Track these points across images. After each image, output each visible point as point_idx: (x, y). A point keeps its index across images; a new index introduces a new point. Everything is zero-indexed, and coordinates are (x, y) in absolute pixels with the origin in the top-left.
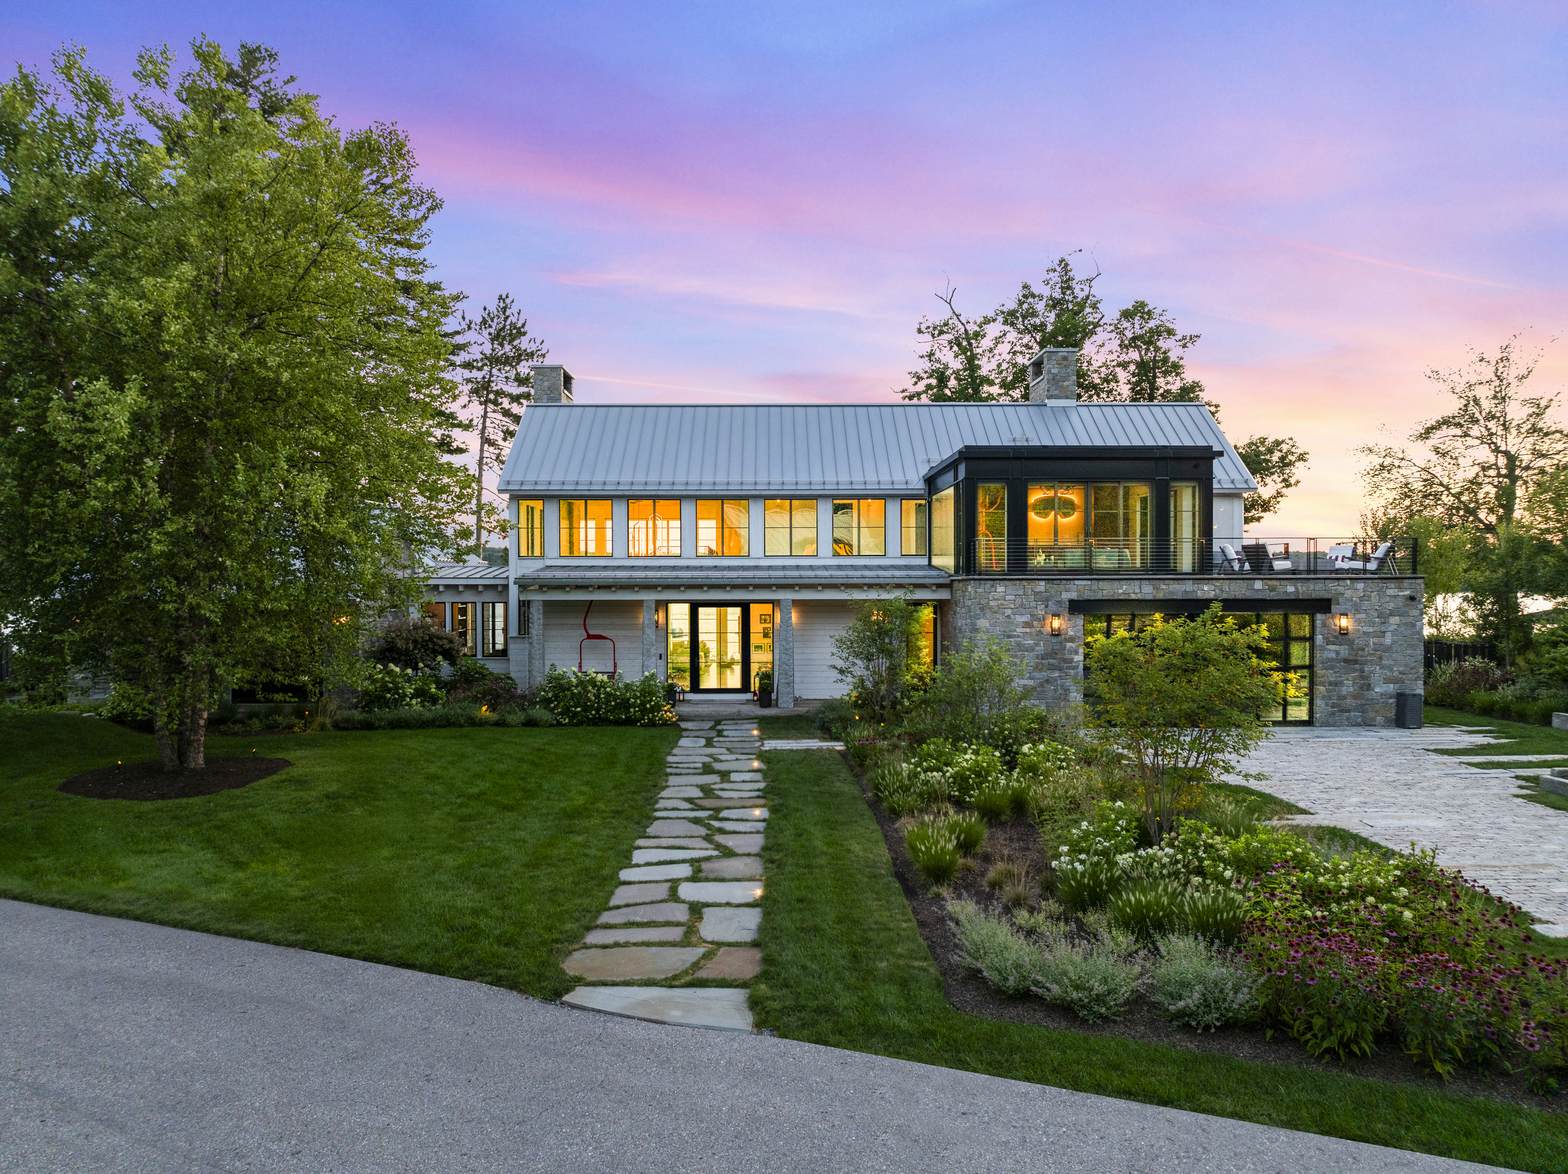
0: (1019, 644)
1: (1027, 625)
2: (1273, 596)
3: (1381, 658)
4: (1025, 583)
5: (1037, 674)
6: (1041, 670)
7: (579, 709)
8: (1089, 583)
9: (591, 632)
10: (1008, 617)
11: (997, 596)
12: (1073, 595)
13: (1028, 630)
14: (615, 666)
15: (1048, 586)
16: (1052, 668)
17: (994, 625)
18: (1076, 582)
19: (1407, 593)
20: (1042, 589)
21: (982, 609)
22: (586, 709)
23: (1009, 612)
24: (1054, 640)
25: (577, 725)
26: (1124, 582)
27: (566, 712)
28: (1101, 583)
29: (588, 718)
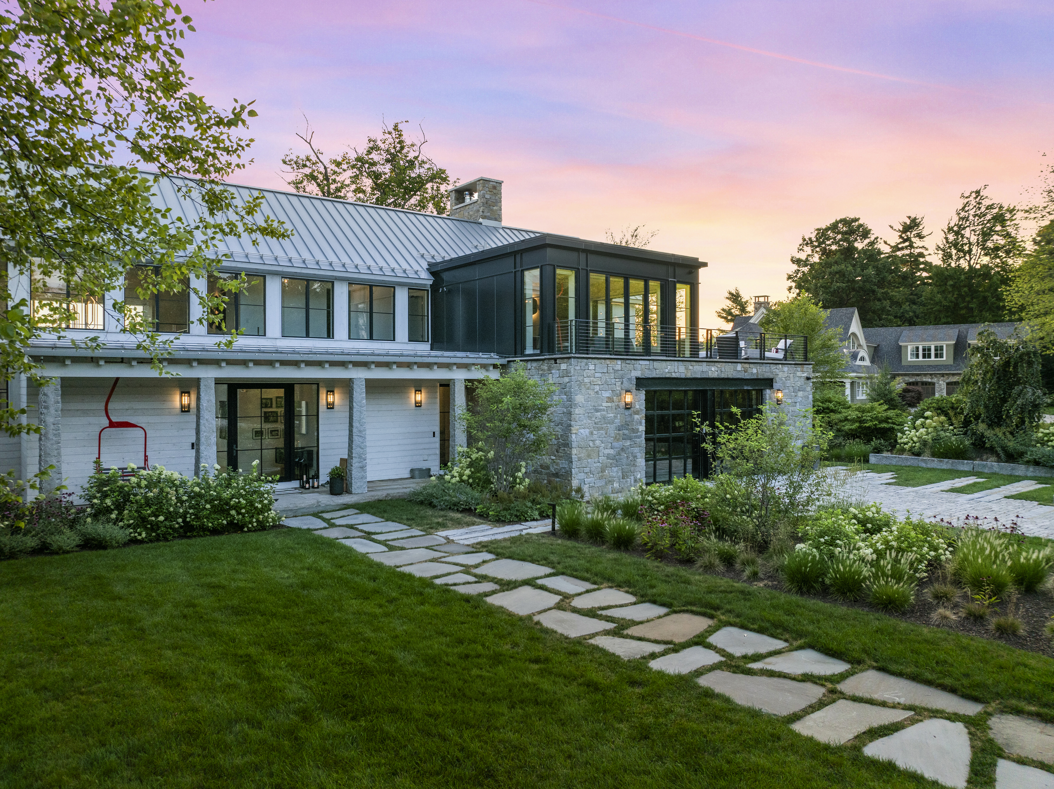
0: (604, 418)
1: (610, 400)
2: (747, 376)
3: (795, 422)
4: (608, 362)
5: (616, 444)
6: (618, 440)
7: (161, 518)
8: (647, 362)
9: (114, 419)
10: (597, 392)
11: (590, 373)
12: (638, 374)
13: (609, 404)
14: (146, 460)
15: (624, 365)
16: (626, 438)
17: (587, 400)
18: (641, 362)
19: (805, 375)
20: (618, 367)
21: (579, 386)
22: (170, 517)
23: (597, 388)
24: (627, 413)
25: (157, 539)
26: (668, 363)
27: (142, 521)
28: (655, 363)
29: (174, 529)
